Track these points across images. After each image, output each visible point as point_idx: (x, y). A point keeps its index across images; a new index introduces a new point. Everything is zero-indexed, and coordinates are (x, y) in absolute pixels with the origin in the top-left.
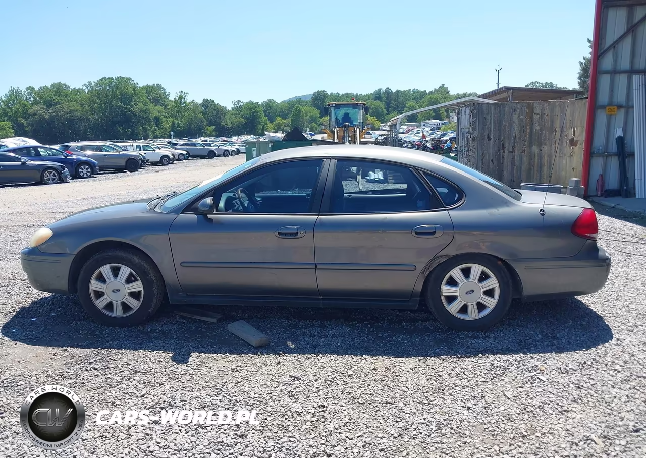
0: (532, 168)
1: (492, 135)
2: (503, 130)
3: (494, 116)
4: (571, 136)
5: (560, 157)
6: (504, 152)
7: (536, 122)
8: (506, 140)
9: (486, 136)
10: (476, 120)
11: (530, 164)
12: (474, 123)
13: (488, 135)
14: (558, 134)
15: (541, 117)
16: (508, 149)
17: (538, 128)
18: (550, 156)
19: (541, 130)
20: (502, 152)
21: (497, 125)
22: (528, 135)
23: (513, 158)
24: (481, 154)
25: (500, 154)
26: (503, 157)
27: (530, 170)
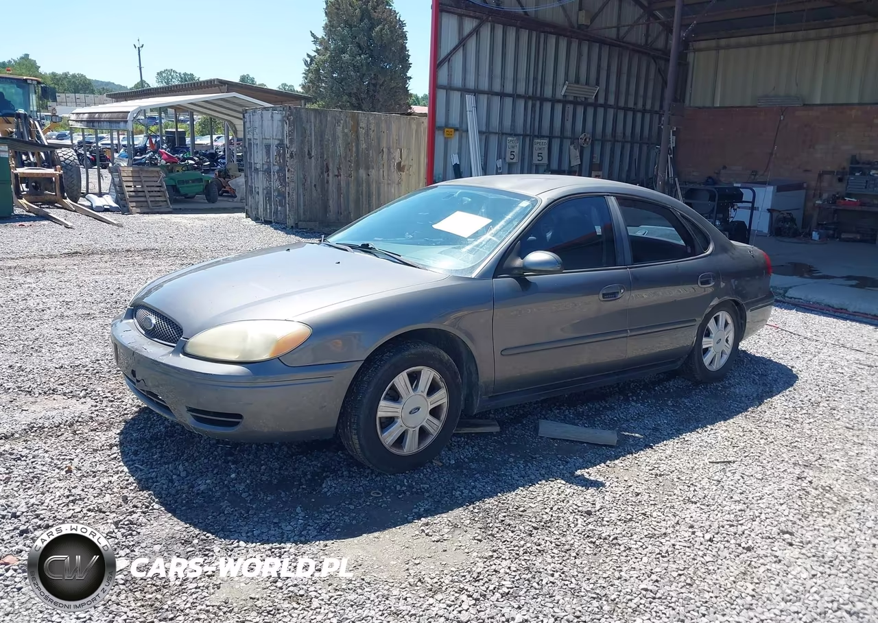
0: (361, 197)
1: (313, 150)
2: (326, 145)
3: (315, 126)
4: (398, 160)
5: (388, 184)
6: (328, 175)
7: (362, 138)
8: (330, 160)
9: (307, 152)
10: (293, 130)
11: (357, 191)
12: (290, 134)
13: (309, 151)
14: (385, 156)
15: (367, 134)
16: (333, 172)
17: (364, 146)
18: (378, 183)
19: (367, 149)
20: (326, 175)
21: (319, 139)
22: (354, 155)
23: (339, 184)
24: (302, 176)
25: (323, 178)
26: (328, 182)
27: (357, 201)
